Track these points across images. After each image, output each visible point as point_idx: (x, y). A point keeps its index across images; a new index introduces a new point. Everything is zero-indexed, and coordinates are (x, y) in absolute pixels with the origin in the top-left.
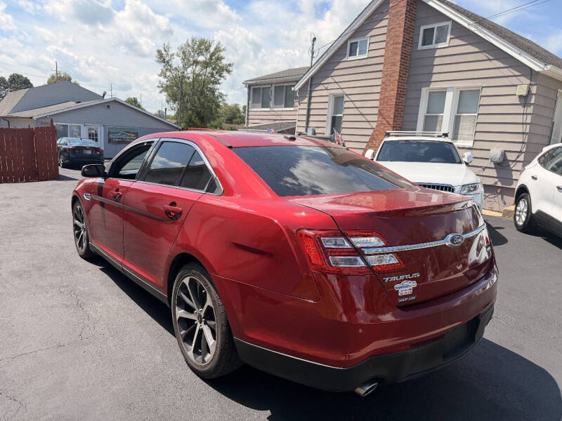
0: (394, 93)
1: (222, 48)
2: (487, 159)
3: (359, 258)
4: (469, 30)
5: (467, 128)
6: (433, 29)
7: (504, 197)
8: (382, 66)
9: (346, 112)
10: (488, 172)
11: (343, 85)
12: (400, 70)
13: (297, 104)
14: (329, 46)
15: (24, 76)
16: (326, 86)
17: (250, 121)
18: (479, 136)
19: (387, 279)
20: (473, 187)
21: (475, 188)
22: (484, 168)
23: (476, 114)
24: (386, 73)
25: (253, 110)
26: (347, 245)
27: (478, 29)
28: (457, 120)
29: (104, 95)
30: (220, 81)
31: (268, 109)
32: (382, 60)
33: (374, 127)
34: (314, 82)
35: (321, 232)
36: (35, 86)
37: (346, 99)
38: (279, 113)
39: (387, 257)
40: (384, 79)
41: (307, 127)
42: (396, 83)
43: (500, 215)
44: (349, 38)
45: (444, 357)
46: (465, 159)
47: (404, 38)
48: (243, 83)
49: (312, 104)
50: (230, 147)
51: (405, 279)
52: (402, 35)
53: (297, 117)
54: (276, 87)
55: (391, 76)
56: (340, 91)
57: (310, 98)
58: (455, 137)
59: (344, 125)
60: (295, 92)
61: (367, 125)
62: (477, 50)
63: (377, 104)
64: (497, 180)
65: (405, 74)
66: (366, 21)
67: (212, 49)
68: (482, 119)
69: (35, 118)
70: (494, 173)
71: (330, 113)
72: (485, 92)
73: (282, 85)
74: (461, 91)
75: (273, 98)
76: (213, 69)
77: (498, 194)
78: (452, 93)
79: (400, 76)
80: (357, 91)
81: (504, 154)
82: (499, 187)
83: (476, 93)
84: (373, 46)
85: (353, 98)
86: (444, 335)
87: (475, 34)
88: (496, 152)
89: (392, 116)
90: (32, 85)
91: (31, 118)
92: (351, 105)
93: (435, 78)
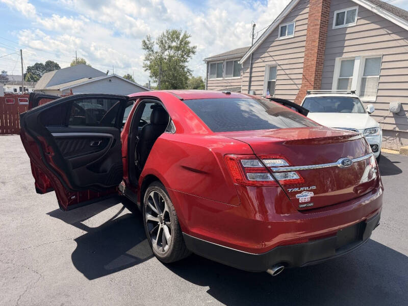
0: (314, 62)
1: (188, 35)
2: (388, 110)
3: (269, 175)
4: (372, 12)
5: (371, 87)
6: (345, 12)
7: (402, 139)
8: (305, 42)
9: (278, 77)
10: (388, 120)
11: (276, 58)
12: (319, 45)
13: (242, 74)
14: (265, 30)
15: (55, 62)
16: (263, 59)
17: (208, 88)
18: (381, 93)
19: (290, 190)
20: (374, 130)
21: (375, 131)
22: (385, 117)
23: (379, 76)
24: (308, 48)
25: (211, 79)
26: (260, 165)
27: (379, 11)
28: (363, 81)
29: (107, 73)
30: (188, 60)
31: (221, 79)
32: (304, 38)
33: (300, 88)
34: (254, 57)
35: (241, 156)
36: (62, 68)
37: (278, 68)
38: (230, 81)
39: (291, 174)
40: (306, 52)
41: (249, 90)
42: (316, 55)
43: (398, 153)
44: (280, 23)
45: (337, 250)
46: (368, 110)
47: (321, 20)
48: (204, 61)
49: (253, 73)
50: (182, 100)
51: (304, 190)
52: (320, 19)
53: (242, 84)
54: (227, 62)
55: (312, 50)
56: (274, 63)
57: (251, 69)
58: (362, 94)
59: (277, 87)
60: (240, 65)
61: (295, 87)
62: (379, 27)
63: (301, 71)
64: (395, 126)
65: (323, 48)
66: (293, 9)
67: (181, 37)
68: (383, 79)
69: (61, 90)
70: (393, 121)
71: (266, 79)
72: (385, 59)
73: (231, 60)
74: (366, 59)
75: (224, 70)
76: (183, 52)
77: (396, 137)
78: (359, 60)
79: (318, 49)
80: (286, 62)
81: (401, 106)
82: (398, 132)
83: (378, 60)
84: (298, 28)
85: (284, 67)
86: (336, 233)
87: (377, 14)
88: (394, 104)
89: (313, 80)
90: (60, 68)
91: (59, 90)
92: (282, 72)
93: (346, 50)
